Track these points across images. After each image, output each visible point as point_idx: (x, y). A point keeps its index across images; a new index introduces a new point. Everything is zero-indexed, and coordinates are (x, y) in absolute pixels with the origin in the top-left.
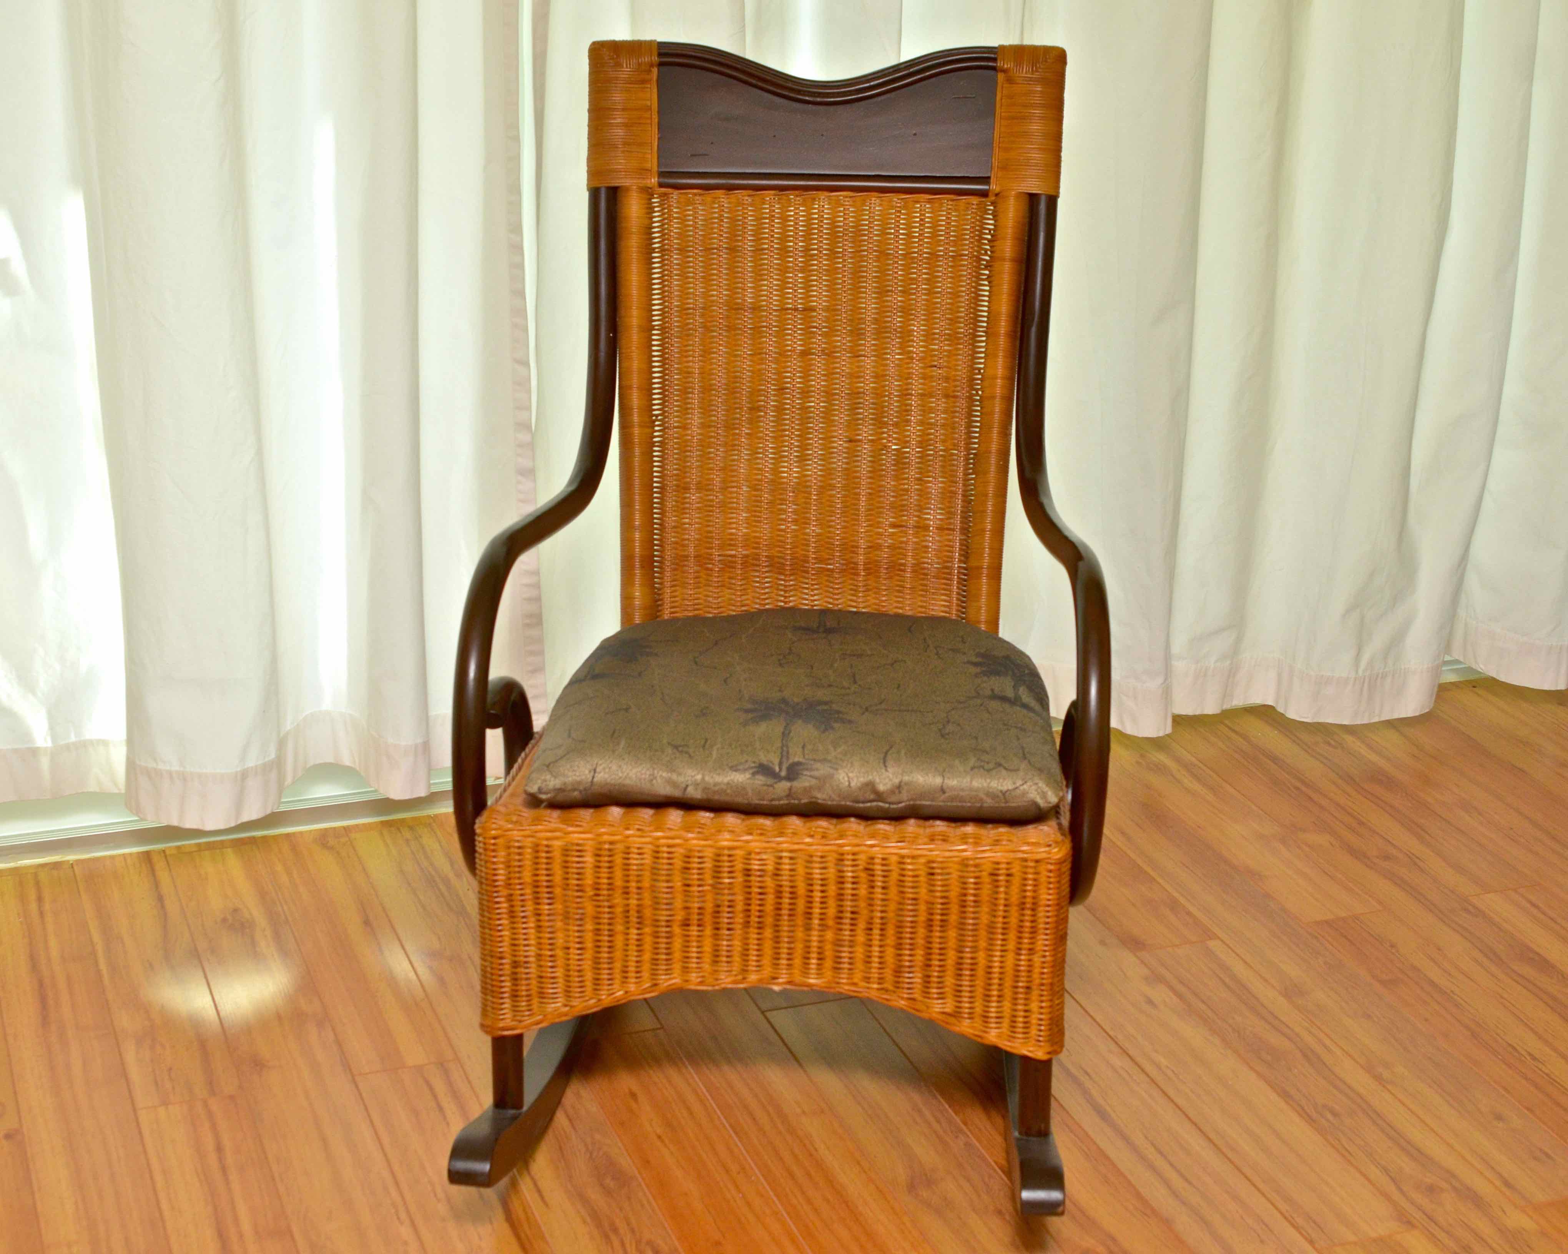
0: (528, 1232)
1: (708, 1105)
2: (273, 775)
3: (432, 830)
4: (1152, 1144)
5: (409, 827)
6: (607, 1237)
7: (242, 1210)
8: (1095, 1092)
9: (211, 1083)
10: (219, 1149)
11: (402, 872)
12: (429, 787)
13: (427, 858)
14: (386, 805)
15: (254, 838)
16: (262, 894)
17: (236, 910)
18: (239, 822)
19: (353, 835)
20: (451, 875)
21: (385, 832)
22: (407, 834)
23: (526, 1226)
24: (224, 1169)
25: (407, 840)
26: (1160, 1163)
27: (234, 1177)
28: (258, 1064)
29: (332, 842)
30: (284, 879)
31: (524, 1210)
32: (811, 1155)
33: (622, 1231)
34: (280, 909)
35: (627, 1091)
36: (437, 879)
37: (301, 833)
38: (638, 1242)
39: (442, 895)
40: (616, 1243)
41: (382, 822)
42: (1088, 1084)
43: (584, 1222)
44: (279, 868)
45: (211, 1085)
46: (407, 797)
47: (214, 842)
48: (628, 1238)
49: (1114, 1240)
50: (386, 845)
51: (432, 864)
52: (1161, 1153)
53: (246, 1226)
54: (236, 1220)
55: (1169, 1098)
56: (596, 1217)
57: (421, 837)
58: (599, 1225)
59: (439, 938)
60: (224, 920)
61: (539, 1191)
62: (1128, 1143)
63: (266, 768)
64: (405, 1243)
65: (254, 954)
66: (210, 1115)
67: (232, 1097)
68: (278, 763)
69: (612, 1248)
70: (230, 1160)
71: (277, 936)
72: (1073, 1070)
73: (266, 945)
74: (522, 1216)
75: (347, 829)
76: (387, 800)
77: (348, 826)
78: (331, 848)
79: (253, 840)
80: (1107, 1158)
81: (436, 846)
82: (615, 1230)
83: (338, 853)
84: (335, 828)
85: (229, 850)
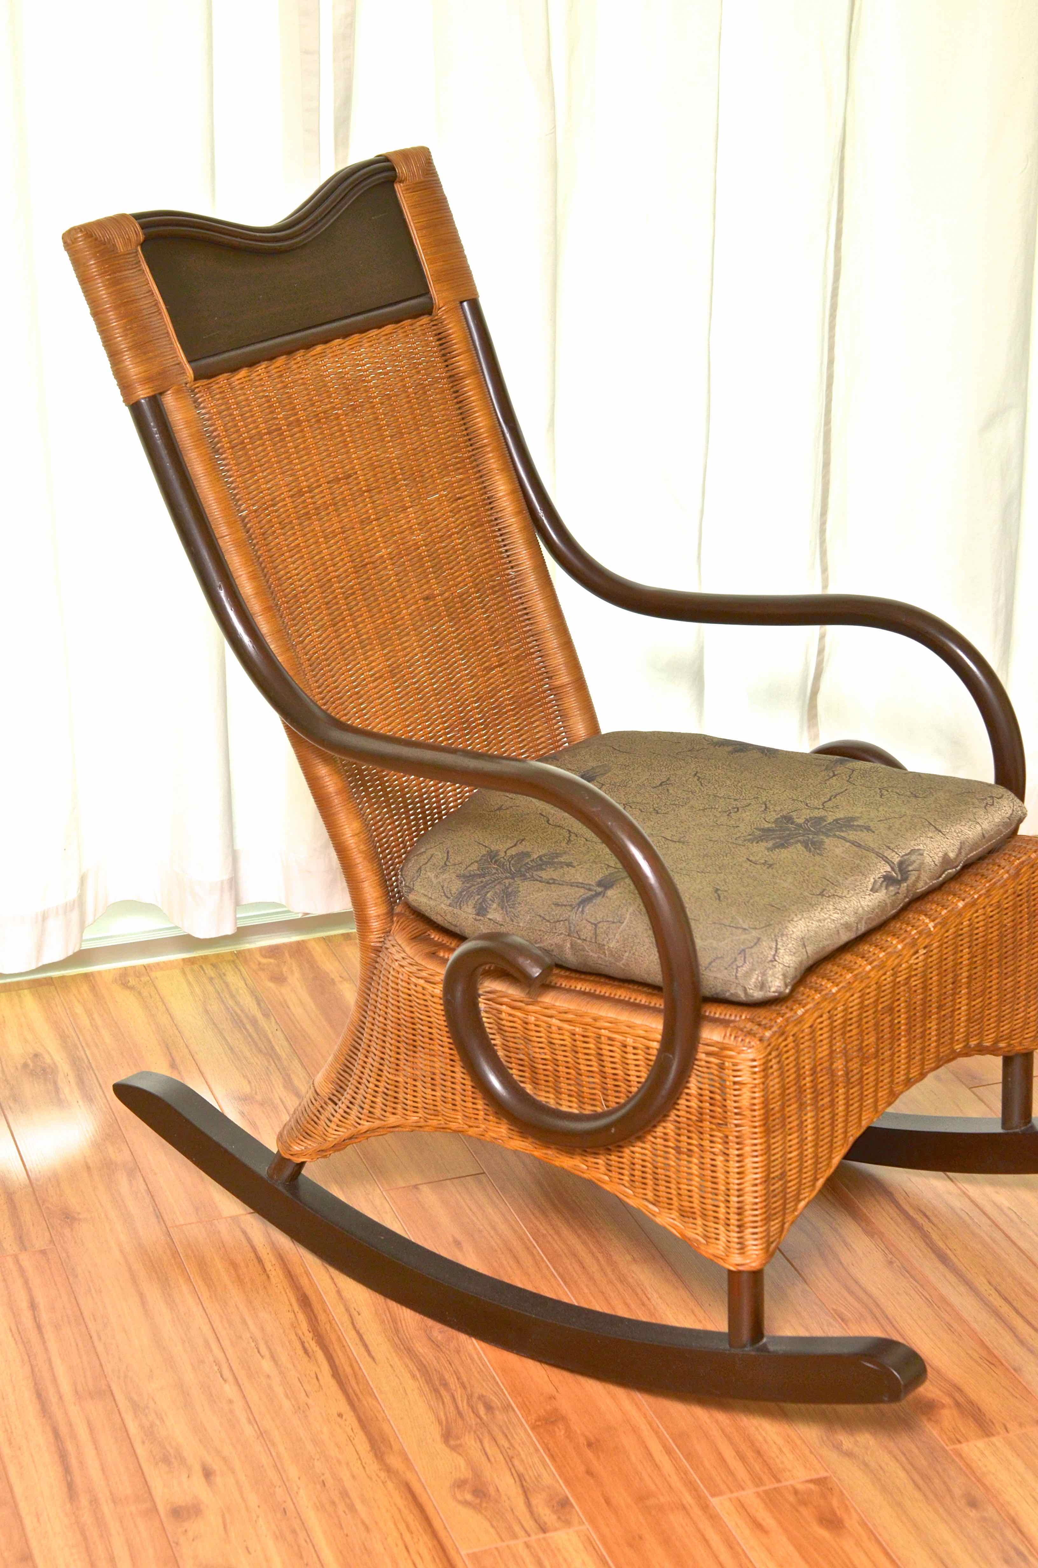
0: (356, 1388)
1: (534, 1252)
2: (75, 916)
3: (236, 967)
4: (996, 1290)
5: (212, 965)
6: (436, 1391)
7: (60, 1370)
8: (935, 1236)
9: (20, 1238)
10: (33, 1306)
11: (206, 1011)
12: (236, 923)
13: (233, 996)
14: (188, 942)
15: (51, 978)
16: (63, 1038)
17: (36, 1055)
18: (40, 964)
19: (153, 975)
20: (259, 1016)
21: (187, 970)
22: (211, 972)
23: (353, 1382)
24: (39, 1327)
25: (211, 979)
26: (1005, 1309)
27: (50, 1334)
28: (69, 1217)
29: (132, 981)
30: (85, 1021)
31: (351, 1365)
32: (643, 1304)
33: (453, 1387)
34: (82, 1053)
35: (451, 1239)
36: (245, 1021)
37: (99, 972)
38: (470, 1397)
39: (250, 1036)
40: (447, 1398)
41: (183, 960)
42: (927, 1226)
43: (414, 1377)
44: (79, 1010)
45: (21, 1240)
46: (213, 935)
47: (10, 984)
48: (459, 1394)
49: (959, 1390)
50: (189, 983)
51: (237, 1003)
52: (1005, 1299)
53: (66, 1387)
54: (54, 1379)
55: (1012, 1241)
56: (424, 1370)
57: (225, 975)
58: (429, 1381)
59: (249, 1082)
60: (25, 1065)
61: (366, 1346)
62: (971, 1288)
63: (67, 909)
64: (231, 1402)
65: (57, 1099)
66: (22, 1270)
67: (43, 1252)
68: (80, 902)
69: (443, 1403)
70: (45, 1317)
71: (81, 1081)
72: (911, 1212)
73: (69, 1090)
74: (348, 1370)
75: (146, 967)
76: (189, 936)
77: (149, 965)
78: (131, 988)
79: (50, 981)
80: (949, 1304)
81: (241, 984)
82: (445, 1385)
83: (140, 993)
84: (134, 967)
85: (26, 992)
